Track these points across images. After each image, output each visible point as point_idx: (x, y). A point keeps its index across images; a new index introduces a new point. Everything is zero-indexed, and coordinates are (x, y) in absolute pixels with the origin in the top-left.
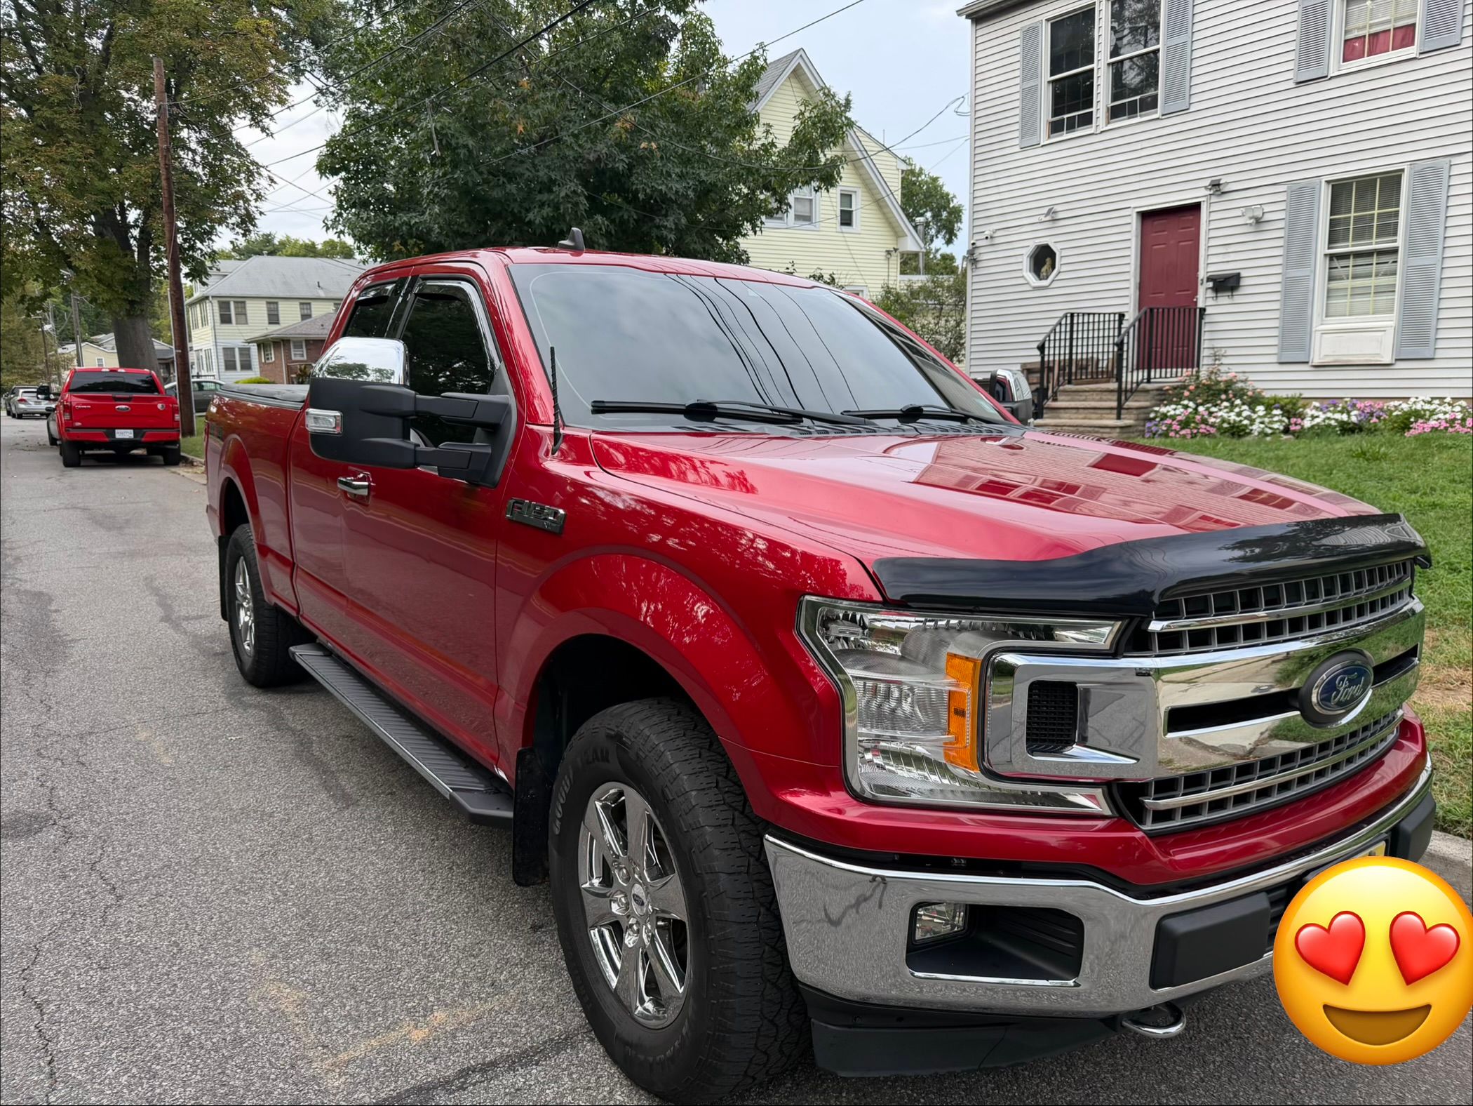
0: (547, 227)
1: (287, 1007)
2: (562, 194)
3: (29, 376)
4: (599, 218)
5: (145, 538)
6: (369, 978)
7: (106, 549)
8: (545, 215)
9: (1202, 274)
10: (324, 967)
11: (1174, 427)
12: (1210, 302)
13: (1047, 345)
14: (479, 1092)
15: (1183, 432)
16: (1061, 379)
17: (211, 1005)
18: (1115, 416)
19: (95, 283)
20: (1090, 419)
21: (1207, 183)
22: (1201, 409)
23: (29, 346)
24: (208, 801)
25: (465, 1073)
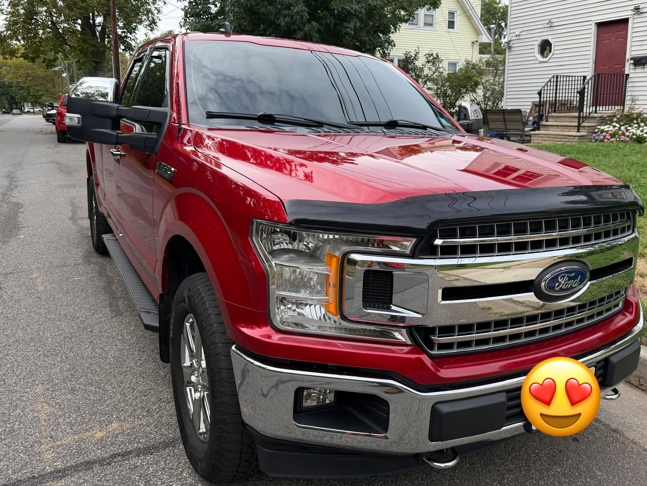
0: (287, 27)
1: (42, 416)
2: (295, 11)
3: (55, 98)
4: (314, 23)
5: (80, 178)
6: (89, 403)
7: (59, 183)
8: (286, 21)
9: (628, 56)
10: (69, 397)
11: (607, 137)
12: (632, 71)
13: (543, 92)
14: (116, 467)
15: (612, 140)
16: (550, 110)
17: (7, 412)
18: (576, 130)
19: (79, 53)
20: (564, 131)
21: (632, 7)
22: (623, 128)
23: (56, 84)
24: (50, 309)
25: (114, 456)
